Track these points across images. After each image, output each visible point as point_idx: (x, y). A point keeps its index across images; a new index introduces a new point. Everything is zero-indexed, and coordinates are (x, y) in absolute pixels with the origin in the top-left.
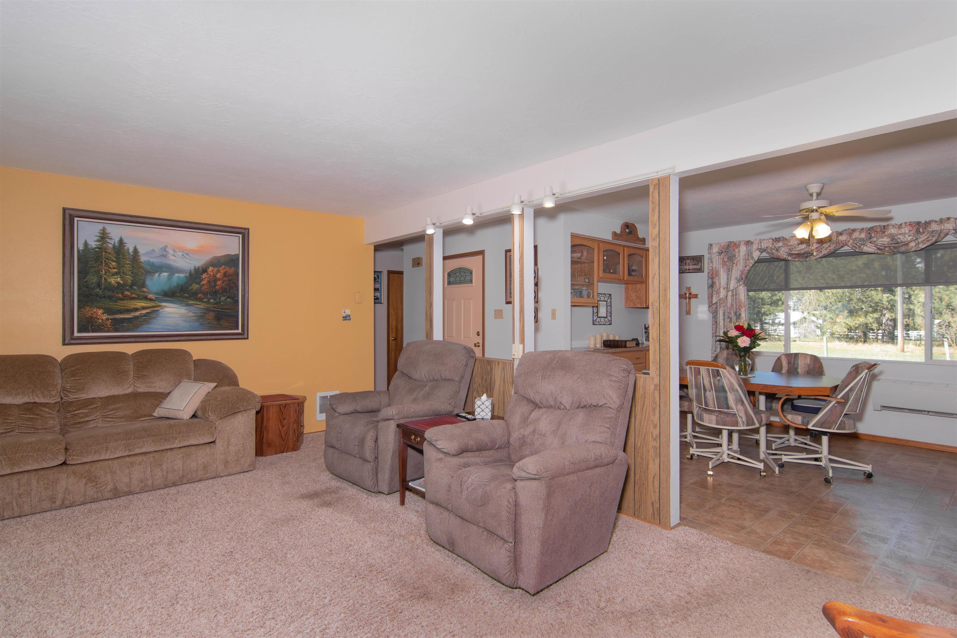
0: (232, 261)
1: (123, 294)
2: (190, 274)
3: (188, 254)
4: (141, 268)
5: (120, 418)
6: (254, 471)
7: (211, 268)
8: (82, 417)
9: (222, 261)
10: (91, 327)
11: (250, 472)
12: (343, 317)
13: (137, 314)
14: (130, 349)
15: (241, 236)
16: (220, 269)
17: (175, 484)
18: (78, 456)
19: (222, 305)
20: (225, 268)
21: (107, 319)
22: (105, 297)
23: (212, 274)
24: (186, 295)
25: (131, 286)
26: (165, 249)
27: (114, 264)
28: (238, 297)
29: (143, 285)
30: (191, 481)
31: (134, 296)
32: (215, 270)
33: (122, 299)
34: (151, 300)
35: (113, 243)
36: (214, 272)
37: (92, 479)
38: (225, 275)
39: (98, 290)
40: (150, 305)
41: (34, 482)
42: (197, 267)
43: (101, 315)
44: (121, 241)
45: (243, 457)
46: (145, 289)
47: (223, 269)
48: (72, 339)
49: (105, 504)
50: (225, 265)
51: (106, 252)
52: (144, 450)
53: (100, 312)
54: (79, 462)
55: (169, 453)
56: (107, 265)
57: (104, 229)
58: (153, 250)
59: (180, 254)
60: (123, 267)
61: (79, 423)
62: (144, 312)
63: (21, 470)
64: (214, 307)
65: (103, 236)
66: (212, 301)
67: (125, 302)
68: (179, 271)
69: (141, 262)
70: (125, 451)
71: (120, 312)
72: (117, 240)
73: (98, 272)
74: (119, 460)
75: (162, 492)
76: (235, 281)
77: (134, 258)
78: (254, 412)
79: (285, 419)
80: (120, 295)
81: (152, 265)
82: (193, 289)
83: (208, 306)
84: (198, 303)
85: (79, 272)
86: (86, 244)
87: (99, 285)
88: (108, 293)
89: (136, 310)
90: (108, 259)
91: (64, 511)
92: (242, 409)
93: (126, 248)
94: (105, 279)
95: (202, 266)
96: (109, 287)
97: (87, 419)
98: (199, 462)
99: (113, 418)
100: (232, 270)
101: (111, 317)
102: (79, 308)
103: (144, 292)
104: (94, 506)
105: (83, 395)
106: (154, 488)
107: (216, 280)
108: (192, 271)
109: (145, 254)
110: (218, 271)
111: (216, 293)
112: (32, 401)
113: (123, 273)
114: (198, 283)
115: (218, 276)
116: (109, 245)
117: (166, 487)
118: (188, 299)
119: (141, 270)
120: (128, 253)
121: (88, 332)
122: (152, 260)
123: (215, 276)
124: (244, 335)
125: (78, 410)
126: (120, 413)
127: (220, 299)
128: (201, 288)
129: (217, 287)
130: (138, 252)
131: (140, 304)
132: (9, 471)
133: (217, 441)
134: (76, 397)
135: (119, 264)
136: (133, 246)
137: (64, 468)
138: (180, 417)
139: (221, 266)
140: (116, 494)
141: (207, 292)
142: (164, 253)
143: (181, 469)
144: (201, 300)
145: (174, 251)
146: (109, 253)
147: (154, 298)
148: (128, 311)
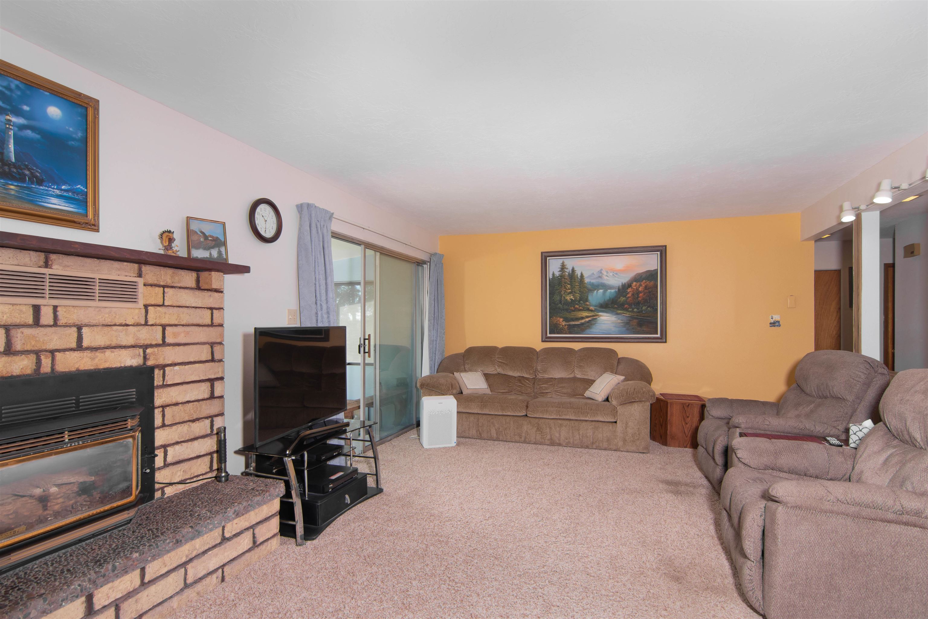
0: (651, 275)
1: (574, 307)
2: (619, 290)
3: (617, 274)
4: (585, 287)
5: (565, 394)
6: (648, 454)
7: (634, 283)
8: (544, 389)
9: (644, 276)
10: (557, 330)
11: (644, 454)
12: (771, 323)
13: (583, 321)
14: (577, 346)
15: (659, 253)
16: (642, 283)
17: (587, 447)
18: (532, 412)
19: (644, 313)
20: (646, 282)
21: (565, 325)
22: (564, 310)
23: (635, 288)
24: (616, 306)
25: (579, 301)
26: (600, 272)
27: (569, 286)
28: (657, 306)
29: (587, 300)
30: (599, 448)
31: (581, 308)
32: (638, 285)
33: (574, 311)
34: (592, 311)
35: (568, 271)
36: (637, 286)
37: (539, 429)
38: (646, 288)
39: (560, 305)
40: (590, 315)
41: (512, 423)
42: (624, 284)
43: (562, 323)
44: (573, 270)
45: (638, 439)
46: (588, 303)
47: (644, 283)
48: (546, 338)
49: (546, 447)
50: (645, 280)
51: (564, 278)
52: (568, 417)
53: (561, 320)
54: (533, 416)
55: (584, 424)
56: (565, 287)
57: (563, 263)
58: (593, 274)
59: (611, 274)
60: (574, 288)
61: (543, 393)
62: (587, 320)
63: (506, 414)
64: (637, 315)
65: (563, 267)
66: (635, 310)
67: (576, 313)
68: (611, 287)
69: (585, 283)
70: (557, 416)
71: (573, 320)
72: (570, 269)
73: (560, 292)
74: (554, 420)
75: (579, 450)
76: (654, 293)
77: (580, 281)
78: (648, 404)
79: (688, 417)
80: (573, 308)
81: (593, 285)
82: (621, 301)
83: (632, 314)
84: (625, 312)
85: (550, 294)
86: (553, 274)
87: (560, 302)
88: (566, 307)
89: (582, 318)
90: (565, 283)
91: (525, 445)
92: (638, 400)
93: (576, 274)
94: (564, 297)
95: (627, 282)
96: (567, 303)
97: (546, 391)
98: (605, 435)
99: (560, 393)
100: (652, 283)
101: (567, 324)
102: (550, 317)
103: (587, 305)
104: (540, 447)
105: (546, 375)
106: (574, 446)
107: (638, 292)
108: (620, 287)
109: (587, 277)
110: (641, 285)
111: (638, 303)
112: (522, 376)
113: (574, 292)
114: (625, 296)
115: (640, 289)
116: (566, 273)
117: (582, 447)
118: (617, 309)
119: (585, 289)
120: (577, 277)
121: (555, 334)
122: (593, 281)
123: (637, 289)
124: (663, 339)
125: (543, 384)
126: (565, 391)
127: (642, 308)
128: (627, 300)
129: (640, 299)
130: (583, 276)
131: (585, 314)
132: (501, 413)
133: (618, 422)
134: (542, 376)
135: (572, 286)
136: (580, 272)
137: (526, 418)
138: (596, 399)
139: (643, 281)
140: (552, 443)
141: (632, 303)
142: (600, 275)
143: (592, 436)
144: (626, 310)
145: (607, 272)
146: (566, 279)
147: (593, 309)
148: (578, 319)
